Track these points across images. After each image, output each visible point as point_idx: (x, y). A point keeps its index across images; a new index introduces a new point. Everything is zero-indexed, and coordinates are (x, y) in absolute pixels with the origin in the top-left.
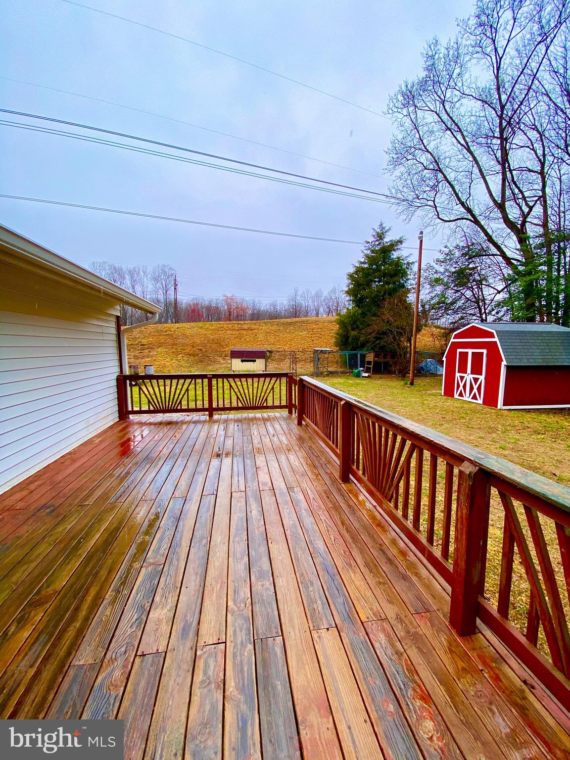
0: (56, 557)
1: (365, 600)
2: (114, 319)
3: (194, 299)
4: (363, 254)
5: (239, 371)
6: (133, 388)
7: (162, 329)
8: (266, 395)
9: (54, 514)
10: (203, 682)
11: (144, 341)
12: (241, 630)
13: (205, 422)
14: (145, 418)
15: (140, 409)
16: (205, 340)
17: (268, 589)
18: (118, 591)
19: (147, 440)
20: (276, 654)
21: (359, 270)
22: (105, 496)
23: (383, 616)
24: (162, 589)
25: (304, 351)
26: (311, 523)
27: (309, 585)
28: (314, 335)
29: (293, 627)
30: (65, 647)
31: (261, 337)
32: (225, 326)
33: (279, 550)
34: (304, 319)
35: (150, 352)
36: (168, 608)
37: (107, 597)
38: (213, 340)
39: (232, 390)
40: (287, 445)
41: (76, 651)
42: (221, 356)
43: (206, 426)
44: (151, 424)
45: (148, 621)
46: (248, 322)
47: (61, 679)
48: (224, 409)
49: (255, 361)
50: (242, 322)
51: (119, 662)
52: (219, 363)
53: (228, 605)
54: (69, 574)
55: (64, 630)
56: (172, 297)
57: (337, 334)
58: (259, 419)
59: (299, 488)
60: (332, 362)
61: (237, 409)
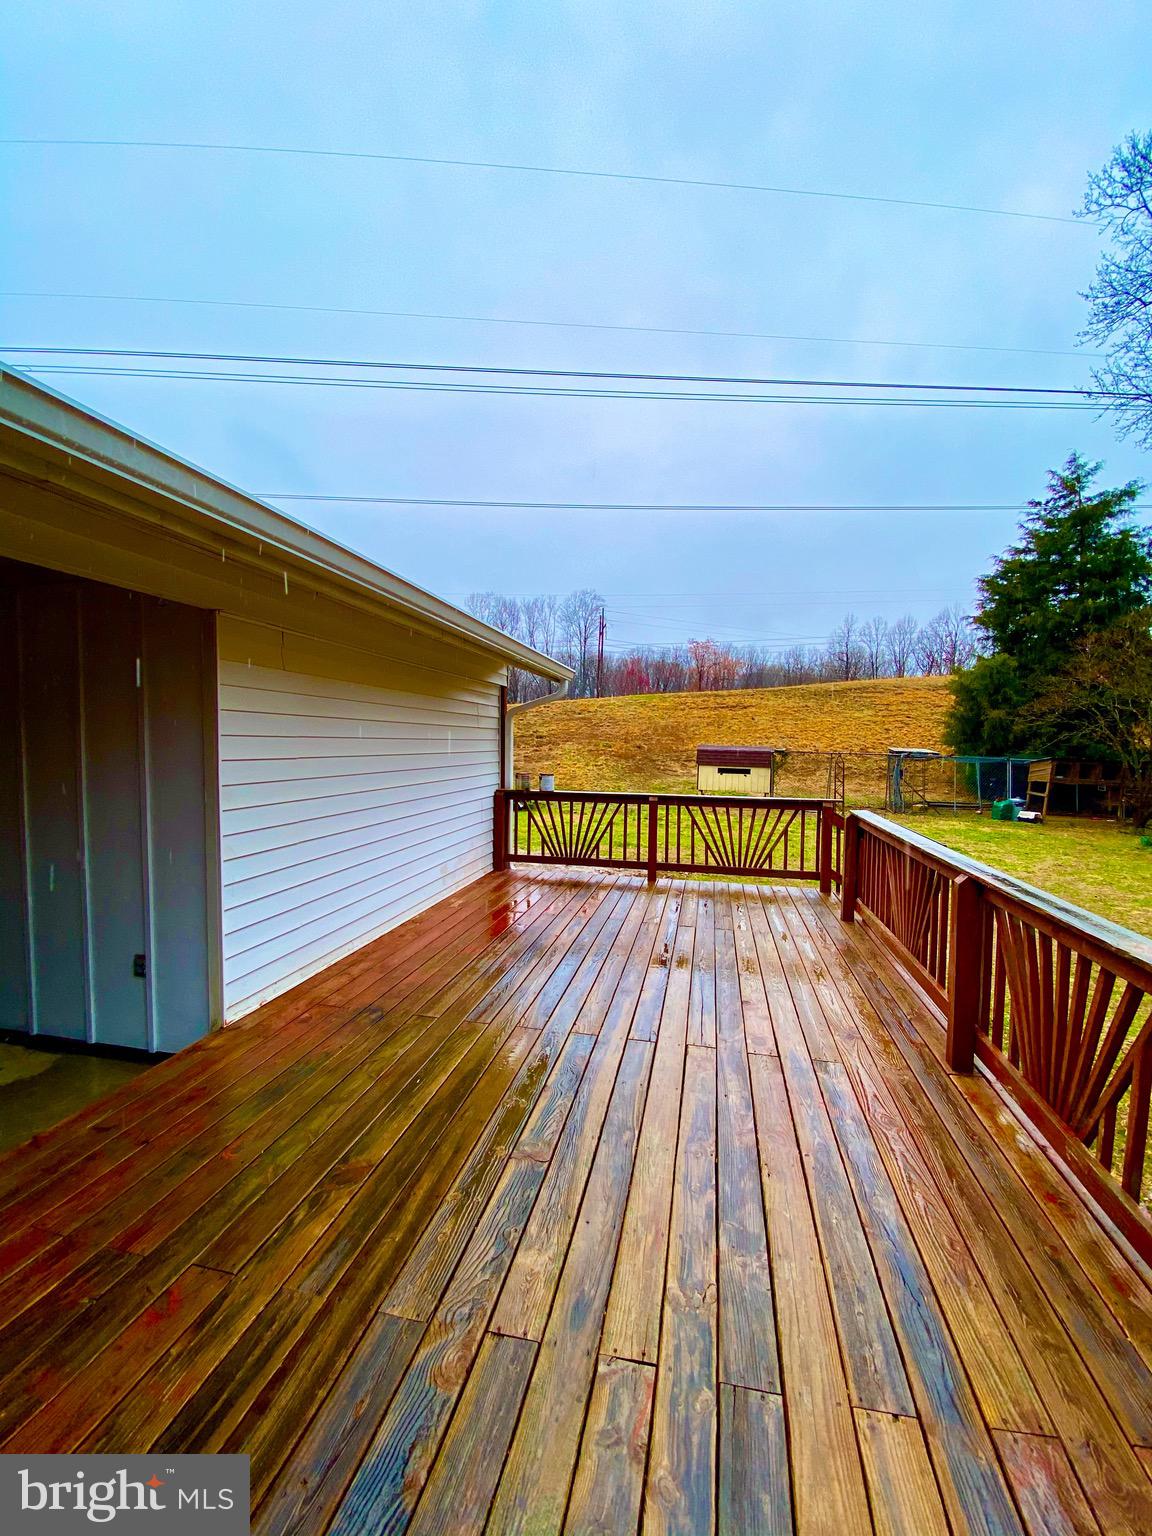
0: (377, 1101)
1: (1001, 1377)
2: (496, 692)
3: (633, 651)
4: (1022, 531)
5: (713, 792)
6: (519, 813)
7: (573, 708)
8: (769, 846)
9: (382, 1023)
10: (603, 1433)
11: (543, 731)
12: (691, 1352)
13: (639, 889)
14: (535, 870)
15: (529, 852)
16: (648, 728)
17: (753, 1277)
18: (467, 1193)
19: (536, 911)
20: (765, 1431)
21: (1009, 570)
22: (460, 1007)
23: (1048, 1429)
24: (543, 1211)
25: (864, 754)
26: (868, 1153)
27: (855, 1298)
28: (891, 719)
29: (809, 1382)
30: (374, 1271)
31: (763, 721)
32: (690, 700)
33: (784, 1194)
34: (866, 682)
35: (550, 749)
36: (550, 1253)
37: (448, 1198)
38: (666, 726)
39: (696, 831)
40: (814, 963)
41: (391, 1287)
42: (678, 761)
43: (643, 898)
44: (543, 882)
45: (513, 1269)
46: (737, 692)
47: (360, 1334)
48: (679, 868)
49: (748, 772)
50: (725, 692)
51: (457, 1333)
52: (675, 774)
53: (668, 1286)
54: (393, 1138)
55: (376, 1240)
56: (595, 650)
57: (952, 715)
58: (751, 897)
59: (839, 1066)
60: (937, 780)
61: (705, 869)
